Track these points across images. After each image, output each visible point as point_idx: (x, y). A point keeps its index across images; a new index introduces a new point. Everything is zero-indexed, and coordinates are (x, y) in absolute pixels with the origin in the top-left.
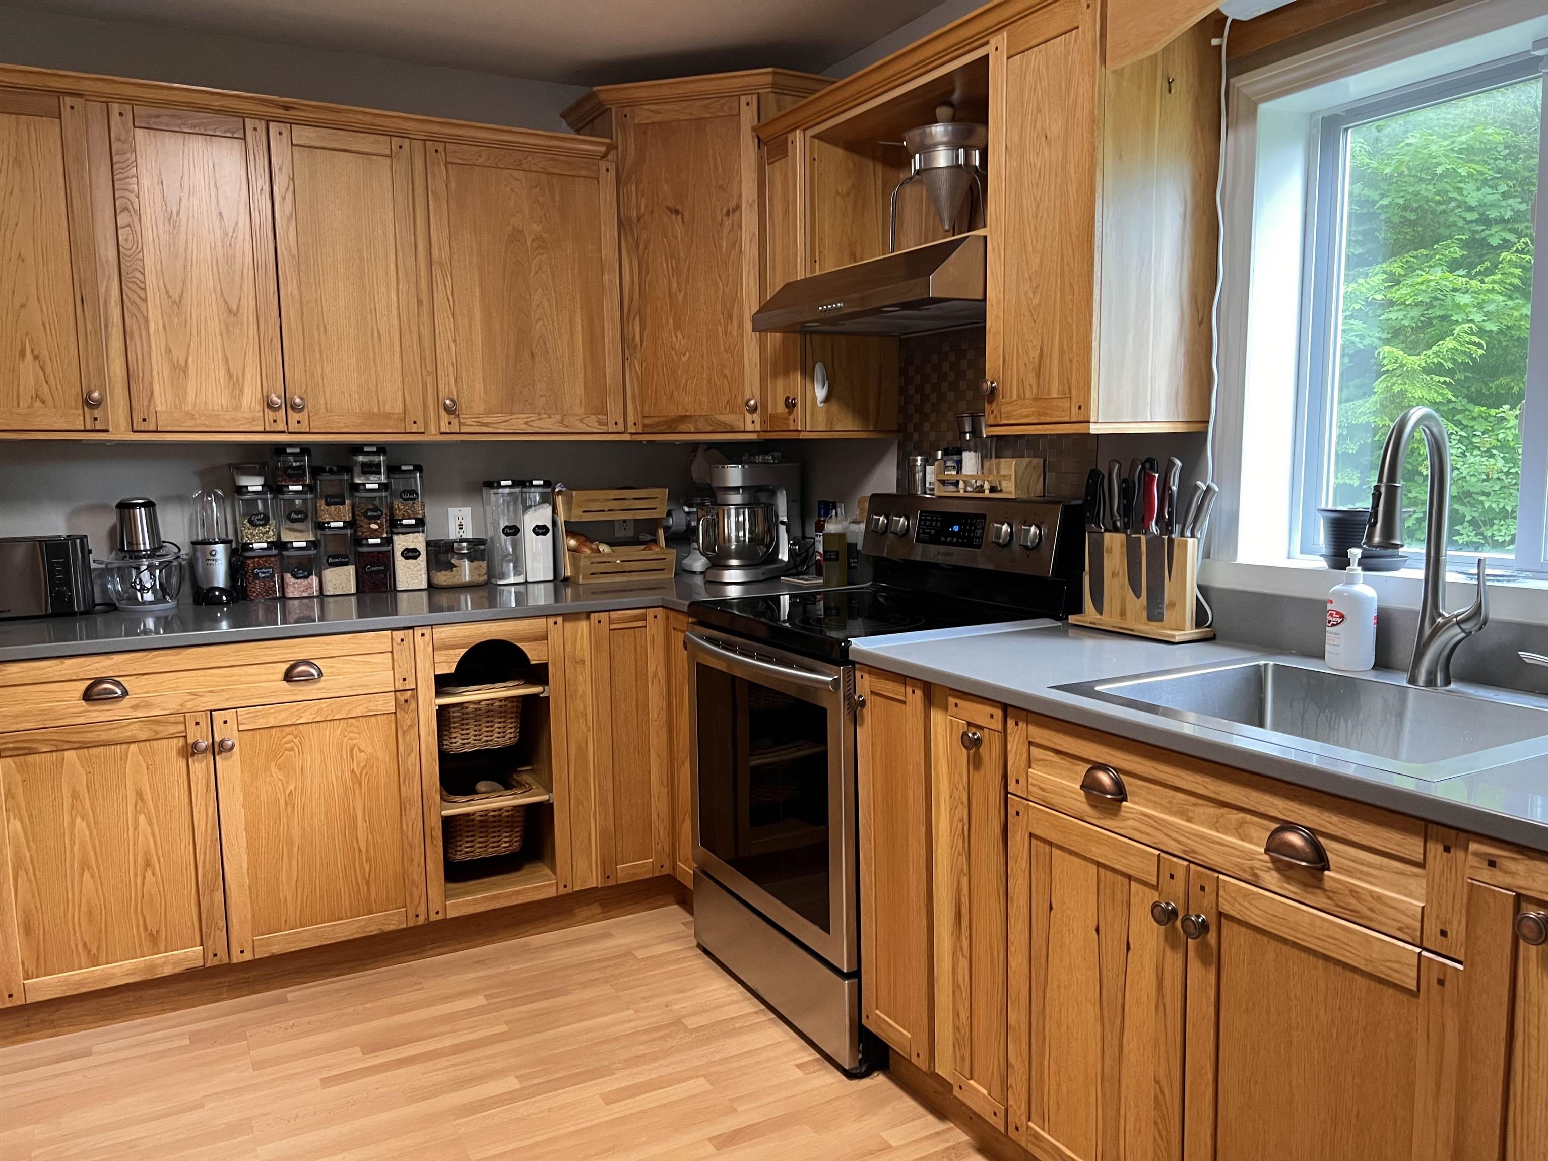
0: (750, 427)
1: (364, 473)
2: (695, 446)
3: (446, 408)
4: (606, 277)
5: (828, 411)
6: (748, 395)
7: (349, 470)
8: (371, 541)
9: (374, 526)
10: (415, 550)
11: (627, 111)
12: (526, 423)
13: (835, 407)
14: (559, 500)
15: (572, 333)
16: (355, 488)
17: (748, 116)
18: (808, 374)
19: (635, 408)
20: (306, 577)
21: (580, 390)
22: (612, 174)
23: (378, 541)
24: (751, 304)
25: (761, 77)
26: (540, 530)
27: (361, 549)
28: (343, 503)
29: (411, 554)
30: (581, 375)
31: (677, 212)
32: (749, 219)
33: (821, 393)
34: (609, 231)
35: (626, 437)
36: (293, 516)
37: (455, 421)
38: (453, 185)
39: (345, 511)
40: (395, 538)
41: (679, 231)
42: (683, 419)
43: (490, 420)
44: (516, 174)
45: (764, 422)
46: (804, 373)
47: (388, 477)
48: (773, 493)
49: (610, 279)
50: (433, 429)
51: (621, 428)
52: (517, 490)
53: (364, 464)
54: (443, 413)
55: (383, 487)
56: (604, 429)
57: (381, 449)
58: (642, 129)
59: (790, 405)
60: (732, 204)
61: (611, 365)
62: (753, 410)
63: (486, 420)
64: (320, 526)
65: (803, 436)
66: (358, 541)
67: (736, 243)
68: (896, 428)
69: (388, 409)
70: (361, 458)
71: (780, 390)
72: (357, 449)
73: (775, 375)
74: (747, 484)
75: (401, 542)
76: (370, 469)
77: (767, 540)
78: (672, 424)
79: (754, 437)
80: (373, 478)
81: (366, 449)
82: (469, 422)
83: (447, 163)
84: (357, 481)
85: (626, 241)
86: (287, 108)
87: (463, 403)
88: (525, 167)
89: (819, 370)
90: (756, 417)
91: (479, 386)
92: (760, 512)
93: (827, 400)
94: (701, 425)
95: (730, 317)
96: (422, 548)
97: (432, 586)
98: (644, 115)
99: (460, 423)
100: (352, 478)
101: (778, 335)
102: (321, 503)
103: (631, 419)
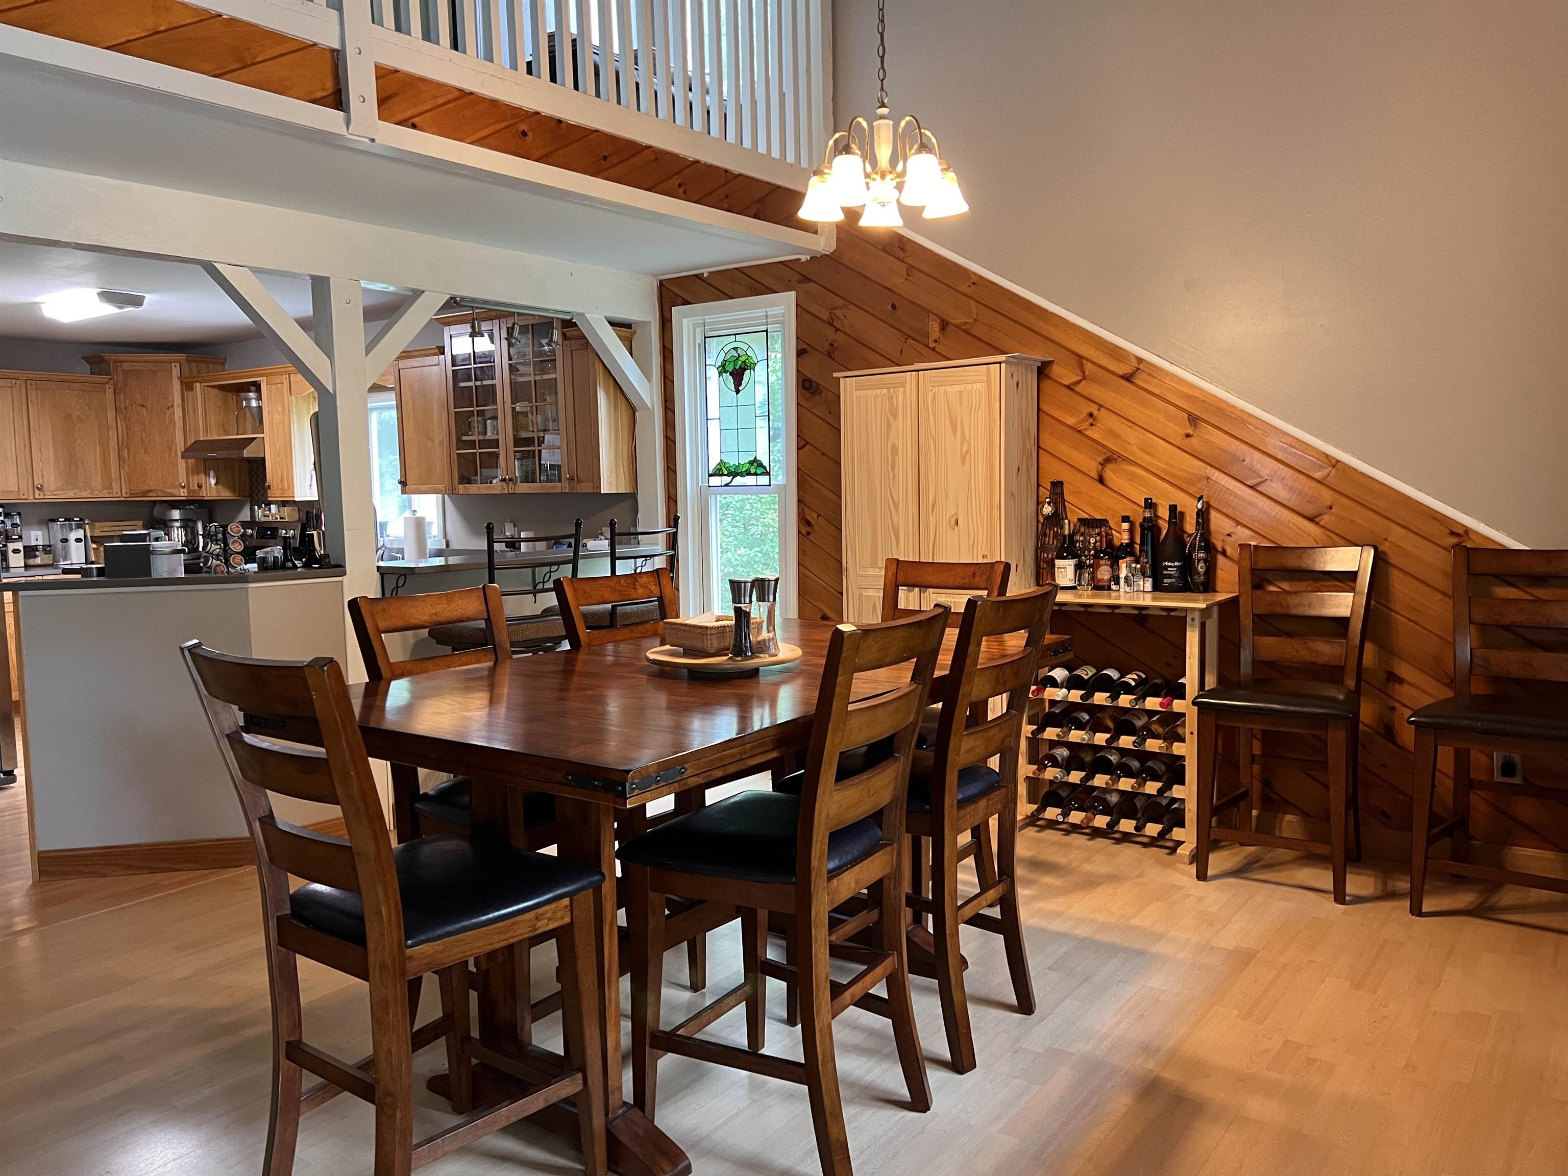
0: (182, 494)
2: (155, 502)
3: (37, 488)
4: (110, 431)
5: (217, 489)
6: (181, 481)
10: (18, 550)
11: (118, 364)
12: (74, 494)
13: (220, 487)
14: (87, 527)
15: (95, 455)
17: (176, 371)
18: (207, 474)
19: (126, 487)
21: (99, 479)
22: (112, 390)
24: (180, 447)
25: (182, 357)
26: (78, 540)
29: (16, 551)
30: (100, 473)
31: (144, 406)
32: (178, 412)
33: (213, 482)
34: (111, 413)
35: (123, 499)
37: (42, 494)
38: (39, 397)
40: (9, 544)
41: (145, 414)
42: (150, 491)
43: (58, 493)
44: (68, 392)
45: (188, 492)
46: (205, 474)
48: (195, 522)
49: (112, 434)
50: (31, 497)
51: (119, 495)
52: (67, 523)
54: (36, 490)
56: (110, 495)
58: (126, 373)
59: (200, 487)
60: (170, 405)
61: (114, 469)
62: (184, 487)
63: (55, 493)
65: (206, 499)
67: (172, 420)
68: (248, 494)
69: (11, 489)
71: (195, 480)
73: (193, 474)
74: (183, 518)
75: (11, 546)
77: (193, 542)
78: (145, 494)
79: (185, 498)
82: (48, 494)
83: (36, 389)
85: (119, 417)
87: (45, 486)
88: (73, 389)
89: (212, 473)
90: (185, 490)
91: (52, 479)
92: (189, 530)
93: (216, 484)
94: (159, 494)
95: (171, 450)
96: (22, 549)
97: (27, 567)
98: (126, 366)
99: (44, 495)
101: (193, 460)
103: (124, 491)
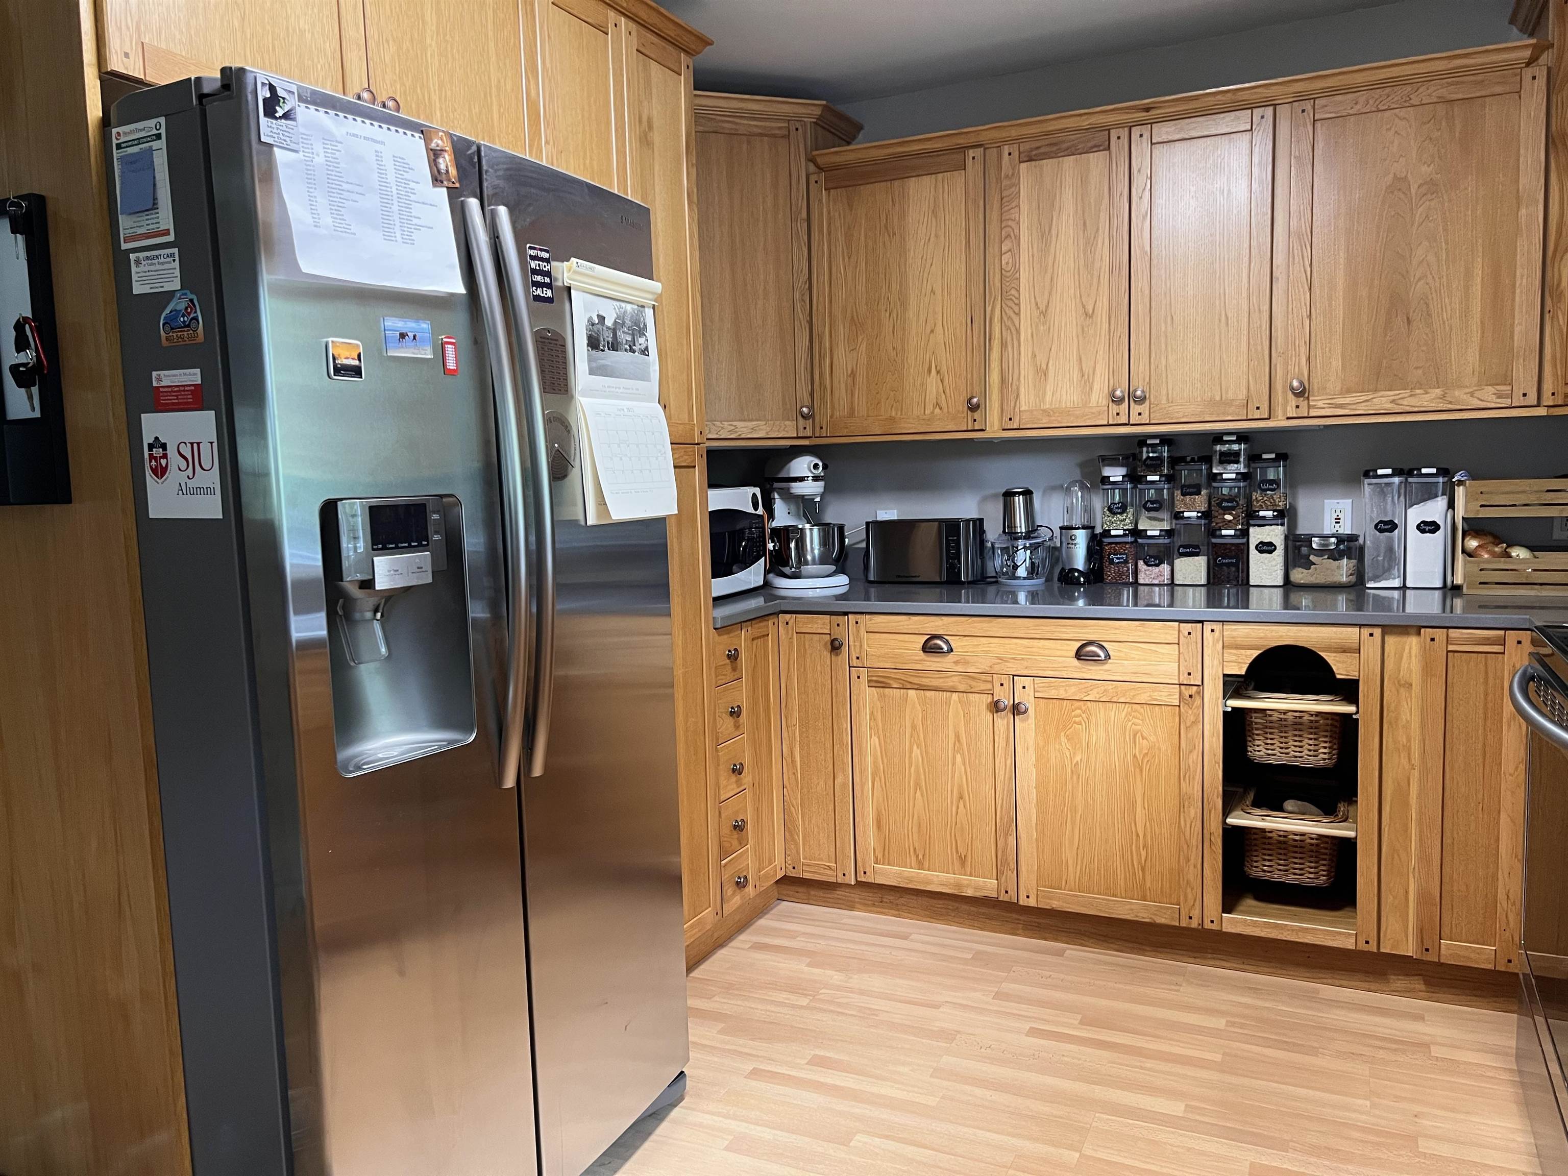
1: (1221, 462)
3: (1295, 390)
4: (1523, 211)
7: (1208, 460)
8: (1224, 532)
9: (1228, 517)
10: (1270, 544)
12: (1393, 402)
14: (1460, 492)
15: (1467, 288)
16: (1214, 477)
19: (1555, 374)
20: (1157, 565)
21: (1474, 356)
22: (1542, 82)
23: (1232, 532)
26: (1429, 528)
27: (1214, 540)
28: (1199, 493)
29: (1266, 548)
30: (1476, 338)
34: (1530, 154)
35: (1541, 412)
36: (1149, 505)
37: (1304, 404)
38: (1321, 144)
39: (1201, 501)
40: (1251, 530)
43: (1347, 401)
44: (1402, 113)
47: (1247, 466)
49: (1531, 214)
50: (1279, 414)
51: (1532, 399)
52: (1396, 480)
53: (1222, 454)
54: (1291, 395)
55: (1243, 477)
56: (1508, 402)
57: (1242, 437)
61: (1525, 320)
63: (1341, 401)
64: (1178, 516)
66: (1213, 532)
69: (1230, 396)
70: (1218, 447)
72: (1218, 438)
75: (1257, 535)
76: (1230, 458)
80: (1234, 467)
81: (1225, 438)
82: (1320, 404)
83: (1314, 122)
84: (1215, 471)
85: (1557, 162)
86: (1147, 110)
87: (1315, 384)
88: (1415, 101)
91: (1337, 363)
96: (1279, 542)
97: (1288, 585)
99: (1309, 407)
100: (1211, 468)
102: (1178, 493)
103: (1548, 387)
